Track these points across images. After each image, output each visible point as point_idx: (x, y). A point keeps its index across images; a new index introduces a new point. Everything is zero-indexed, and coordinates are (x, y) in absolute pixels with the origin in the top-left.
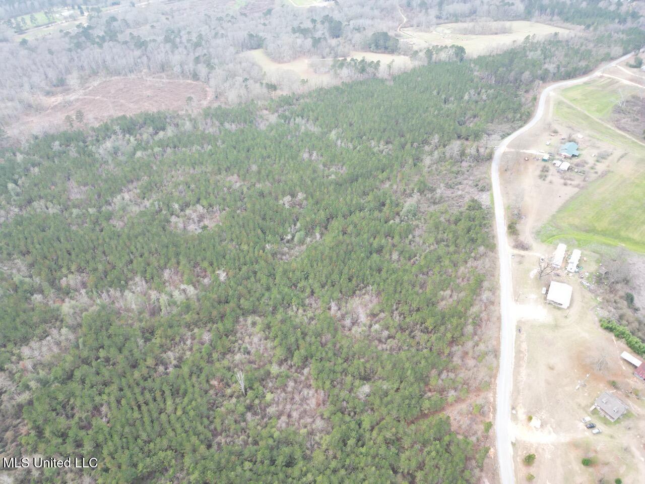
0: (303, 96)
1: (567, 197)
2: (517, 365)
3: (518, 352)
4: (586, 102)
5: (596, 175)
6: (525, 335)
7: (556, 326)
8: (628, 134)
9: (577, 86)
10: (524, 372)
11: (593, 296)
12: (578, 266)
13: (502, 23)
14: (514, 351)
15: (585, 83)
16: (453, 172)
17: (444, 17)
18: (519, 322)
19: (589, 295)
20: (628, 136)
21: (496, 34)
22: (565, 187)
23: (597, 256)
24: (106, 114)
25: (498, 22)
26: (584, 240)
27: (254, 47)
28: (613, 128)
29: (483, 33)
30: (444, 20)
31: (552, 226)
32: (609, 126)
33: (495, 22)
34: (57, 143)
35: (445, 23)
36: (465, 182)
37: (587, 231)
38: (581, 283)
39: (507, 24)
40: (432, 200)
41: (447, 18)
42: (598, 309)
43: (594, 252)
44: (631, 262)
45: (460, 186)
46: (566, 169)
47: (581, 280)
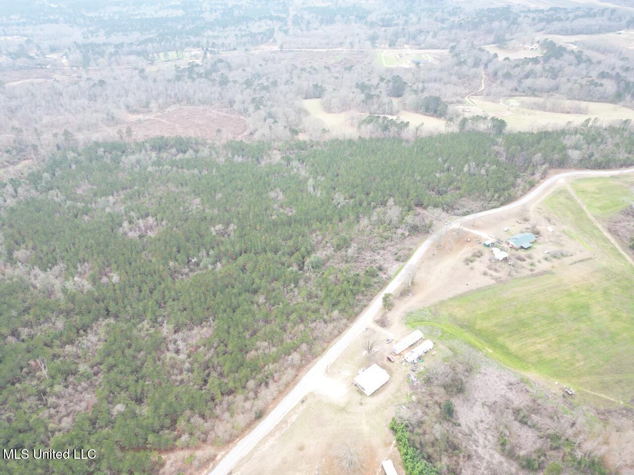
0: (318, 143)
1: (474, 288)
2: (271, 434)
3: (284, 421)
4: (595, 196)
5: (530, 273)
6: (305, 407)
7: (343, 410)
8: (615, 238)
9: (601, 178)
10: (272, 441)
11: (409, 392)
12: (420, 358)
13: (577, 102)
14: (281, 419)
15: (612, 177)
16: (381, 236)
17: (521, 90)
18: (312, 394)
19: (407, 390)
20: (613, 241)
21: (568, 113)
22: (483, 276)
23: (450, 353)
24: (155, 134)
25: (573, 101)
26: (451, 334)
27: (317, 96)
28: (602, 229)
29: (553, 110)
30: (520, 92)
31: (430, 311)
32: (599, 226)
33: (569, 101)
34: (102, 149)
35: (521, 96)
36: (391, 248)
37: (462, 326)
38: (409, 375)
39: (583, 104)
40: (345, 259)
41: (524, 92)
42: (404, 407)
43: (450, 349)
44: (483, 371)
45: (382, 252)
46: (501, 259)
47: (410, 372)
